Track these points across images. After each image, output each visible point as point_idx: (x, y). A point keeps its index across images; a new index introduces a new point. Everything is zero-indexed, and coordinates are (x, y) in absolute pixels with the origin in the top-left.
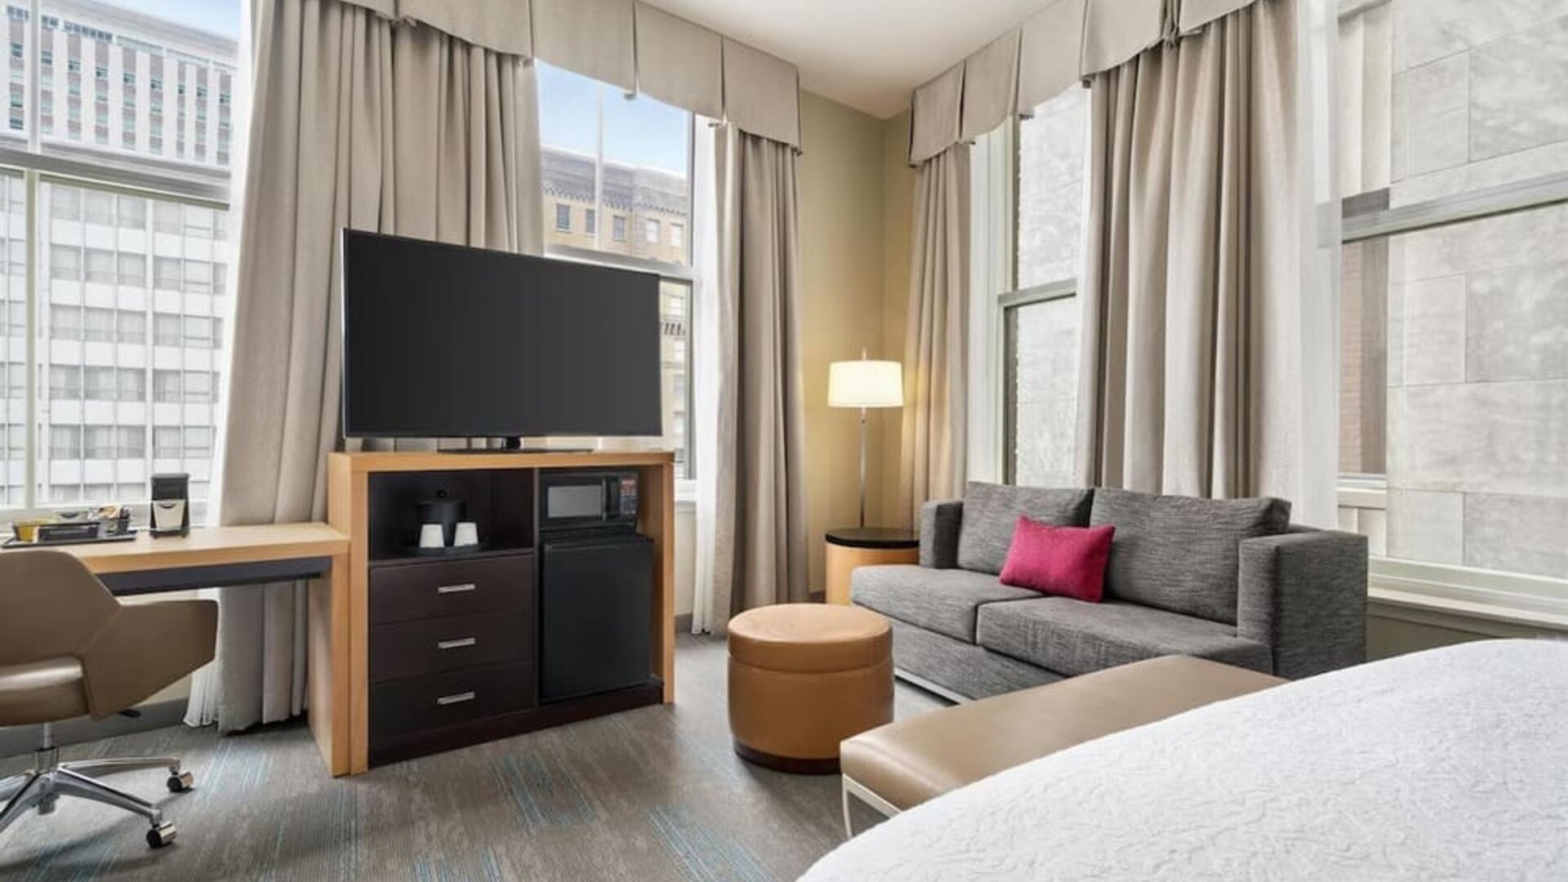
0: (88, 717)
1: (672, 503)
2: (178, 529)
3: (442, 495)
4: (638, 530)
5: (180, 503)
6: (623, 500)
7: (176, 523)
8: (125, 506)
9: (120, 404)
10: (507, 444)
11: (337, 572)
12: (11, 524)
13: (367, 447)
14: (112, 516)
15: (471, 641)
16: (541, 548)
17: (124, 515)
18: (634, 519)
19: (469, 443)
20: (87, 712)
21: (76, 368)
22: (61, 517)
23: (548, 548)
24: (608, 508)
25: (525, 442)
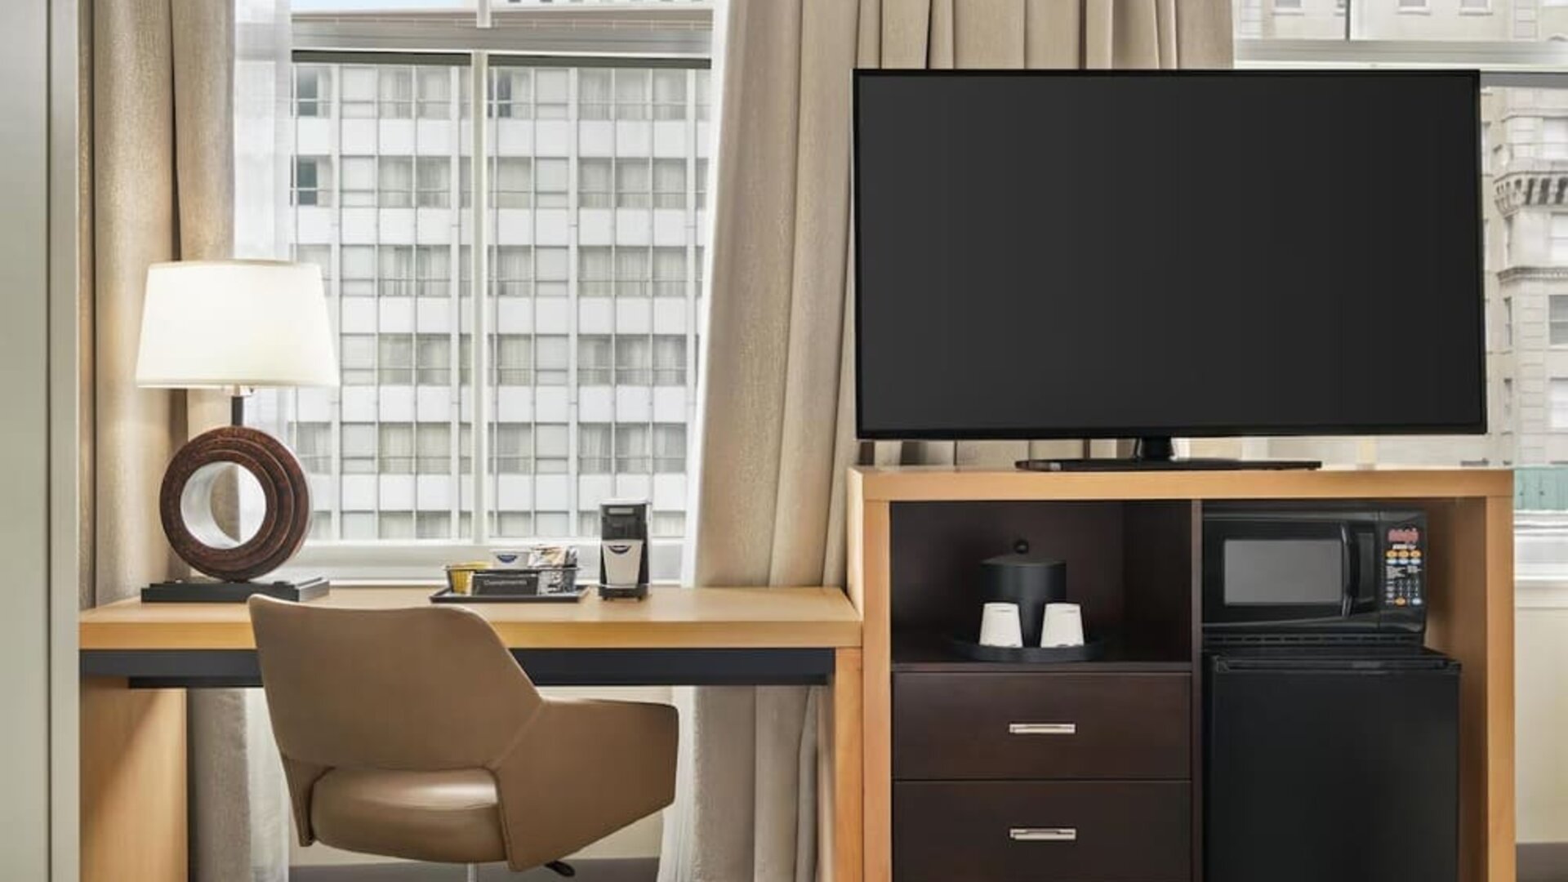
0: (505, 864)
1: (1509, 588)
2: (633, 587)
3: (1022, 547)
4: (1430, 641)
5: (636, 545)
6: (1392, 573)
7: (630, 579)
8: (571, 547)
9: (656, 389)
10: (1145, 450)
11: (843, 677)
12: (444, 567)
13: (909, 458)
14: (555, 562)
15: (1069, 834)
16: (1206, 661)
17: (570, 561)
18: (1420, 616)
19: (1086, 450)
20: (504, 858)
21: (606, 339)
22: (497, 560)
23: (1220, 665)
24: (1353, 587)
25: (1183, 448)
